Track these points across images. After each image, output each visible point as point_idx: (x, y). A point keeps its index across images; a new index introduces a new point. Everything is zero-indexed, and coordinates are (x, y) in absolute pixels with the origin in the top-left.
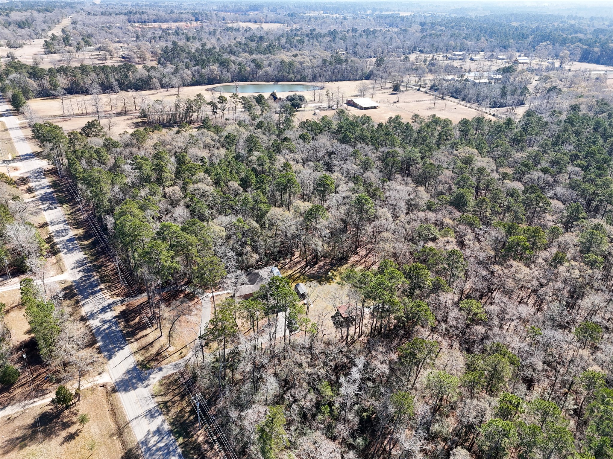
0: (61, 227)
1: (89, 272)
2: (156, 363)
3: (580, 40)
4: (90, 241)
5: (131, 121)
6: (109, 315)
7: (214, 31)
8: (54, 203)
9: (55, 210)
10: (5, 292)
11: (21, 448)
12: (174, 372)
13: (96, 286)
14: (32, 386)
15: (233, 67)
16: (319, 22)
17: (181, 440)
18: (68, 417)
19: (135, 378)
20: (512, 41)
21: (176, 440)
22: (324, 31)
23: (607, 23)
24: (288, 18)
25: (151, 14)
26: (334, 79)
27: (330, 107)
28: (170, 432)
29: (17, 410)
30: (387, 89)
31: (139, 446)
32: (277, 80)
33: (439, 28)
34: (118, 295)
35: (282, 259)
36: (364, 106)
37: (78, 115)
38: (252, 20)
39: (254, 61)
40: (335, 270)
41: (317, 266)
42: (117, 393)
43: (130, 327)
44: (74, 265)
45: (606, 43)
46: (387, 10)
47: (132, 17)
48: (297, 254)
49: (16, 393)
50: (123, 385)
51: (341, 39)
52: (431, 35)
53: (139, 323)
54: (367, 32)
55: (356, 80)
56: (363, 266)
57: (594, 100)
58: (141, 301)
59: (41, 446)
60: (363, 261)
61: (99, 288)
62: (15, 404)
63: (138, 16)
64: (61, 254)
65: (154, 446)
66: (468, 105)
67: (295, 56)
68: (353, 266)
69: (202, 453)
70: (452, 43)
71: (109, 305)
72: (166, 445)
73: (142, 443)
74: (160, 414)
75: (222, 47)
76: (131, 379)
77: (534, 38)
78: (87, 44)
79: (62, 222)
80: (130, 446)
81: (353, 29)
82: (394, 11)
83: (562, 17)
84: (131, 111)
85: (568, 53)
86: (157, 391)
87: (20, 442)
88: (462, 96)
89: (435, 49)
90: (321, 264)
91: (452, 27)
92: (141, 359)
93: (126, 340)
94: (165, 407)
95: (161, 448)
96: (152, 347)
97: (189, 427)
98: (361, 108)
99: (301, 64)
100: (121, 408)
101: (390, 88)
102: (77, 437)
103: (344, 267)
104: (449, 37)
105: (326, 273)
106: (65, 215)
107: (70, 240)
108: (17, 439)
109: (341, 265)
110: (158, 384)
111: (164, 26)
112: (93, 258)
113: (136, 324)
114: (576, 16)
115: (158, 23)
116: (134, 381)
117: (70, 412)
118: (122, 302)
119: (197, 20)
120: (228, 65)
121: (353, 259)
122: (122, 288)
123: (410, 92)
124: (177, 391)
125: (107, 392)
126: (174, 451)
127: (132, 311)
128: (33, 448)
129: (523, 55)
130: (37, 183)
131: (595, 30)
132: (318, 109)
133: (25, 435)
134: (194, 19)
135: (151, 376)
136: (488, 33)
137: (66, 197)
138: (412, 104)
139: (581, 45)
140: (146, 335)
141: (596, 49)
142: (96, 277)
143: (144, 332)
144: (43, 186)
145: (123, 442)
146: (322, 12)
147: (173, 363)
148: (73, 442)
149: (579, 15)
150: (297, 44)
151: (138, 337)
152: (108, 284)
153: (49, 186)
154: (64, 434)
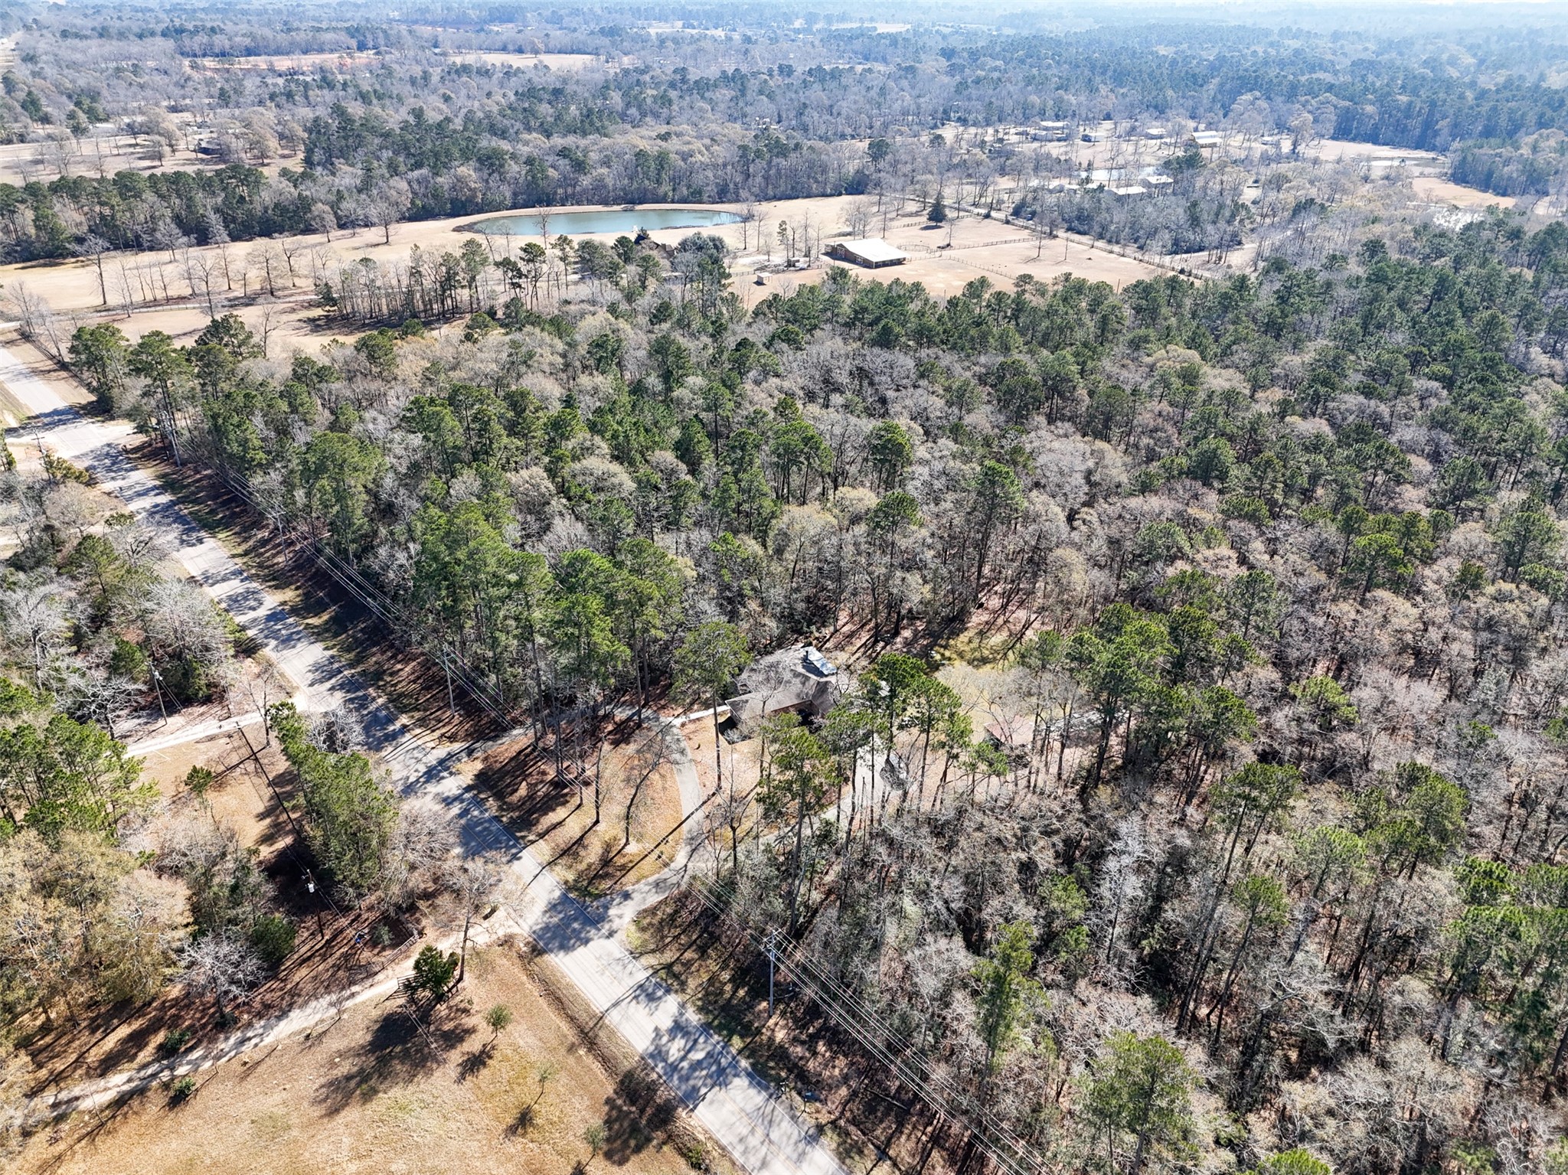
0: (235, 586)
1: (357, 690)
2: (609, 883)
3: (1330, 88)
4: (325, 617)
5: (295, 317)
6: (451, 785)
7: (426, 76)
8: (192, 530)
9: (200, 547)
10: (162, 751)
11: (368, 1096)
12: (661, 898)
13: (391, 720)
14: (331, 961)
15: (514, 169)
16: (689, 50)
17: (737, 1042)
18: (448, 1018)
19: (576, 920)
20: (1170, 93)
21: (727, 1044)
22: (712, 72)
23: (1372, 47)
24: (606, 41)
25: (238, 32)
26: (771, 193)
27: (790, 264)
28: (706, 1028)
29: (318, 1017)
30: (910, 215)
31: (647, 1065)
32: (631, 199)
33: (991, 63)
34: (452, 738)
35: (813, 628)
36: (874, 259)
37: (147, 305)
38: (511, 47)
39: (564, 153)
40: (945, 647)
41: (899, 639)
42: (546, 957)
43: (511, 808)
44: (311, 676)
45: (1389, 94)
46: (843, 18)
47: (187, 42)
48: (843, 616)
49: (296, 979)
50: (553, 938)
51: (761, 92)
52: (977, 81)
53: (530, 797)
54: (818, 74)
55: (824, 195)
56: (1005, 634)
57: (1409, 228)
58: (517, 748)
59: (411, 1088)
60: (1000, 621)
61: (398, 725)
62: (306, 1003)
63: (202, 39)
64: (268, 652)
65: (683, 1058)
66: (1116, 248)
67: (665, 137)
68: (981, 634)
69: (796, 1065)
70: (1034, 99)
71: (441, 762)
72: (709, 1055)
73: (652, 1056)
74: (668, 991)
75: (468, 118)
76: (566, 922)
77: (1222, 85)
78: (94, 117)
79: (233, 573)
80: (626, 1065)
81: (780, 67)
82: (862, 20)
83: (1267, 33)
84: (285, 288)
85: (1311, 117)
86: (638, 942)
87: (359, 1085)
88: (1097, 228)
89: (994, 116)
90: (907, 633)
91: (1022, 62)
92: (571, 877)
93: (517, 839)
94: (672, 977)
95: (699, 1062)
96: (585, 847)
97: (743, 1012)
98: (867, 264)
99: (684, 160)
100: (571, 986)
101: (917, 214)
102: (490, 1062)
103: (964, 637)
104: (1022, 84)
105: (925, 654)
106: (234, 556)
107: (274, 617)
108: (348, 1078)
109: (955, 634)
110: (633, 928)
111: (283, 63)
112: (352, 655)
113: (523, 801)
114: (1300, 30)
115: (264, 58)
116: (576, 925)
117: (450, 1008)
118: (470, 752)
119: (362, 47)
120: (502, 166)
121: (978, 618)
122: (456, 721)
123: (968, 221)
124: (683, 939)
125: (520, 957)
126: (734, 1064)
127: (503, 772)
128: (393, 1095)
129: (1202, 126)
130: (120, 483)
131: (1353, 64)
132: (762, 269)
133: (361, 1071)
134: (354, 43)
135: (612, 912)
136: (1110, 73)
137: (213, 512)
138: (986, 252)
139: (1333, 98)
140: (560, 824)
141: (1370, 109)
142: (380, 701)
143: (552, 818)
144: (138, 488)
145: (605, 1061)
146: (680, 24)
147: (651, 879)
148: (484, 1072)
149: (1306, 27)
150: (656, 108)
151: (542, 827)
152: (417, 715)
153: (155, 488)
154: (456, 1056)
